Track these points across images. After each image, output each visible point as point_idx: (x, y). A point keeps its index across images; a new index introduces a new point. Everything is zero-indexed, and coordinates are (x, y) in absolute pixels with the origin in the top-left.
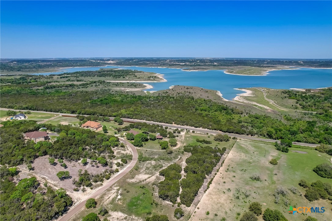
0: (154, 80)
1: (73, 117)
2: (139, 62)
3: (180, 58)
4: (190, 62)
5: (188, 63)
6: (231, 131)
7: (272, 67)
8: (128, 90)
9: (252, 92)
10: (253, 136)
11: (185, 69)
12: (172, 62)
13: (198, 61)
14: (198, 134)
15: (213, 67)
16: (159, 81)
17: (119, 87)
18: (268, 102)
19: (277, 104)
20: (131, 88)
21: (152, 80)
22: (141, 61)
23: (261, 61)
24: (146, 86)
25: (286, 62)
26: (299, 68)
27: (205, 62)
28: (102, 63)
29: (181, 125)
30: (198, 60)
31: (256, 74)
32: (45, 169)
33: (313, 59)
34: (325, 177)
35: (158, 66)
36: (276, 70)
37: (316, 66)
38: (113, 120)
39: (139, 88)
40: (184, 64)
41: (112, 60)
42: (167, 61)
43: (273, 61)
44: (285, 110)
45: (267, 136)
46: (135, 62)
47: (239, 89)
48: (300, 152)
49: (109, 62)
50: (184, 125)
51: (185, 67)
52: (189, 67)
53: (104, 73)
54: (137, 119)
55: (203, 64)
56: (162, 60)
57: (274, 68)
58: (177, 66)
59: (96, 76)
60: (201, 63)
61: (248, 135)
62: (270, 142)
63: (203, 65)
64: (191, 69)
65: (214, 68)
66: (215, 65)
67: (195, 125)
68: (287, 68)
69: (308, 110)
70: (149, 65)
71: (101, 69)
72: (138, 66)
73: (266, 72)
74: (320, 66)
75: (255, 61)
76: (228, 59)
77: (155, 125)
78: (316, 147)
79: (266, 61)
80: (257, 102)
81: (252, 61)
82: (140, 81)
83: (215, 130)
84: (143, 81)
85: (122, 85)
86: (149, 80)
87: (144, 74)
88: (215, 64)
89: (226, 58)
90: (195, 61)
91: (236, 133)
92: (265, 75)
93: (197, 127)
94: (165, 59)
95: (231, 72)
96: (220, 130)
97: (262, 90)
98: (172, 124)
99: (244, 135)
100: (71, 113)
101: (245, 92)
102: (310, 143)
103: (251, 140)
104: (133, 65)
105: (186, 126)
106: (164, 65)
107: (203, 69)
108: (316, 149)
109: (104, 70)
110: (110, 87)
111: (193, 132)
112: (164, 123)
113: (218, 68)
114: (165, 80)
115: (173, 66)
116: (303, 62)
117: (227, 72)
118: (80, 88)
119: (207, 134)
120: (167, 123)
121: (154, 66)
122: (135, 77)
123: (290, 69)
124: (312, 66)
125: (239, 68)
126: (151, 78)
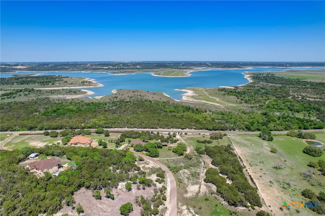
0: (90, 85)
1: (37, 134)
2: (56, 66)
3: (99, 62)
4: (113, 66)
5: (111, 67)
6: (217, 128)
7: (189, 68)
8: (69, 97)
9: (193, 92)
10: (235, 131)
11: (113, 73)
12: (93, 66)
13: (121, 65)
14: (191, 135)
15: (137, 70)
16: (96, 86)
17: (56, 95)
18: (215, 100)
19: (223, 100)
20: (70, 95)
21: (87, 85)
22: (59, 66)
23: (176, 63)
24: (87, 92)
25: (197, 64)
26: (210, 69)
27: (128, 66)
28: (9, 69)
29: (167, 129)
30: (120, 63)
31: (182, 76)
32: (95, 207)
33: (214, 62)
34: (316, 156)
35: (80, 70)
36: (194, 71)
37: (222, 67)
38: (94, 132)
39: (80, 94)
40: (107, 68)
41: (22, 65)
42: (88, 65)
43: (187, 64)
44: (233, 105)
45: (247, 129)
46: (51, 66)
47: (179, 90)
48: (280, 139)
49: (18, 67)
50: (170, 129)
51: (109, 70)
52: (114, 70)
53: (22, 79)
54: (116, 128)
55: (126, 67)
56: (82, 64)
57: (192, 70)
58: (101, 70)
59: (15, 83)
60: (125, 66)
61: (230, 130)
62: (253, 134)
63: (127, 69)
64: (118, 73)
65: (139, 71)
66: (138, 69)
67: (182, 127)
68: (200, 69)
69: (251, 104)
70: (69, 69)
71: (14, 75)
72: (58, 71)
73: (188, 73)
74: (224, 67)
75: (172, 64)
76: (146, 62)
77: (144, 132)
78: (287, 133)
79: (181, 64)
80: (206, 100)
81: (169, 63)
82: (74, 86)
83: (201, 129)
84: (78, 86)
85: (58, 92)
86: (84, 85)
87: (72, 79)
88: (138, 67)
89: (143, 61)
90: (117, 64)
91: (220, 130)
92: (189, 76)
93: (183, 129)
94: (85, 64)
95: (159, 74)
96: (206, 129)
97: (200, 89)
98: (157, 128)
99: (227, 131)
100: (28, 130)
101: (187, 92)
102: (280, 131)
103: (237, 134)
104: (51, 70)
105: (172, 129)
106: (86, 69)
107: (130, 72)
108: (288, 135)
109: (18, 76)
110: (45, 95)
111: (186, 134)
112: (149, 128)
113: (143, 71)
114: (101, 85)
115: (97, 70)
116: (210, 64)
117: (155, 74)
118: (4, 99)
119: (200, 134)
120: (152, 128)
121: (76, 71)
122: (65, 83)
123: (205, 70)
124: (219, 67)
125: (162, 70)
126: (86, 83)
